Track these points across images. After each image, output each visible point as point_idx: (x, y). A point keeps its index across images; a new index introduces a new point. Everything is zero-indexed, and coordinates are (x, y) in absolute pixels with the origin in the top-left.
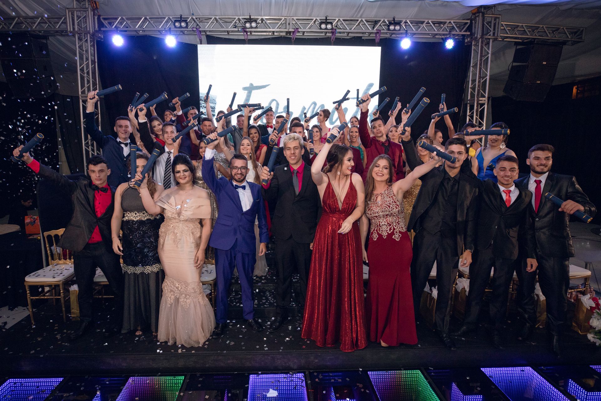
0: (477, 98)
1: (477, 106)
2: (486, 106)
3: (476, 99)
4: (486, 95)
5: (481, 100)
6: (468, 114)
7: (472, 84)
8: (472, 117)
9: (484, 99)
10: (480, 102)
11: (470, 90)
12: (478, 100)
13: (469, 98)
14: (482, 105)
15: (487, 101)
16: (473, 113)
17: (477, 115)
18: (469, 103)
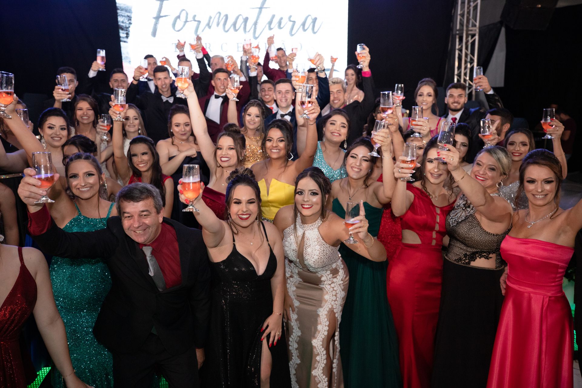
0: (467, 27)
1: (467, 37)
2: (477, 37)
3: (465, 28)
4: (478, 24)
5: (471, 30)
6: (457, 47)
7: (461, 10)
8: (460, 50)
9: (474, 28)
10: (470, 32)
11: (459, 17)
12: (467, 31)
13: (458, 27)
14: (473, 36)
15: (478, 30)
16: (462, 47)
17: (467, 48)
18: (458, 34)
